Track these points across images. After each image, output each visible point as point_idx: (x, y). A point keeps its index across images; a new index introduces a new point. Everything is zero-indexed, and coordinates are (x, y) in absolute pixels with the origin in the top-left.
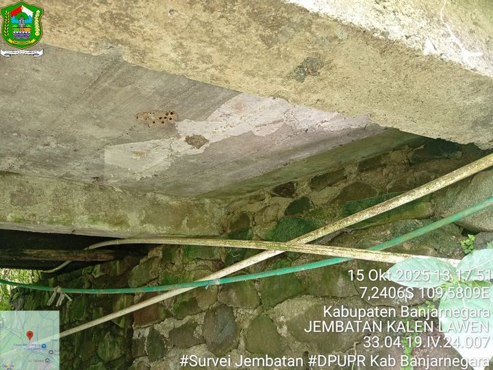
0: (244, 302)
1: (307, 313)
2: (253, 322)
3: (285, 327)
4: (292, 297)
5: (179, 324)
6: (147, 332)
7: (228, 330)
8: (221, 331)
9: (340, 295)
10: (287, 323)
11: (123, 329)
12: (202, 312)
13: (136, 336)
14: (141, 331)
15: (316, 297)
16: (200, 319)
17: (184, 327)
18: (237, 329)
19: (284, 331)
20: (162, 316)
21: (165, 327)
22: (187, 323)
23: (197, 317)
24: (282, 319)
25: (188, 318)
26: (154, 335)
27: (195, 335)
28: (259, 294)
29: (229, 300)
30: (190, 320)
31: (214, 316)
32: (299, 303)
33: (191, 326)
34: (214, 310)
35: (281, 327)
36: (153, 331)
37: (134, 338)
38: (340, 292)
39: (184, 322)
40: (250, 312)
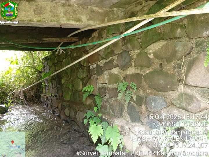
0: (134, 48)
1: (162, 47)
2: (138, 55)
3: (152, 55)
4: (155, 42)
5: (107, 61)
6: (95, 66)
7: (127, 60)
8: (124, 61)
9: (178, 37)
10: (153, 53)
11: (86, 66)
12: (116, 55)
13: (91, 67)
14: (93, 65)
15: (167, 39)
16: (115, 58)
17: (109, 62)
18: (131, 59)
19: (151, 56)
20: (100, 59)
21: (102, 63)
23: (114, 57)
24: (151, 51)
25: (110, 58)
27: (114, 64)
28: (141, 44)
29: (127, 48)
30: (112, 59)
31: (121, 55)
32: (159, 44)
33: (112, 61)
34: (121, 53)
35: (150, 54)
36: (97, 65)
37: (90, 69)
38: (178, 35)
39: (109, 60)
40: (137, 51)
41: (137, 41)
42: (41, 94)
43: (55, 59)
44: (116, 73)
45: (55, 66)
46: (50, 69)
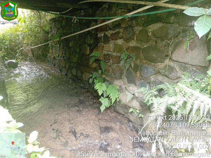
0: (137, 25)
1: (159, 28)
2: (140, 32)
3: (151, 33)
4: (155, 23)
5: (114, 32)
6: (103, 35)
7: (131, 34)
8: (129, 34)
9: (171, 22)
10: (152, 32)
11: (94, 34)
12: (122, 28)
13: (99, 36)
14: (101, 34)
15: (163, 23)
17: (116, 33)
18: (134, 34)
19: (150, 34)
20: (108, 29)
21: (109, 33)
22: (117, 32)
23: (120, 30)
24: (150, 30)
25: (117, 30)
26: (105, 36)
27: (120, 36)
28: (143, 22)
29: (132, 23)
30: (118, 31)
31: (127, 29)
32: (157, 25)
33: (118, 33)
34: (127, 28)
35: (149, 33)
36: (105, 34)
37: (98, 37)
38: (172, 21)
39: (116, 31)
40: (139, 28)
41: (141, 19)
42: (48, 54)
43: (64, 21)
44: (120, 44)
45: (63, 29)
46: (57, 31)
